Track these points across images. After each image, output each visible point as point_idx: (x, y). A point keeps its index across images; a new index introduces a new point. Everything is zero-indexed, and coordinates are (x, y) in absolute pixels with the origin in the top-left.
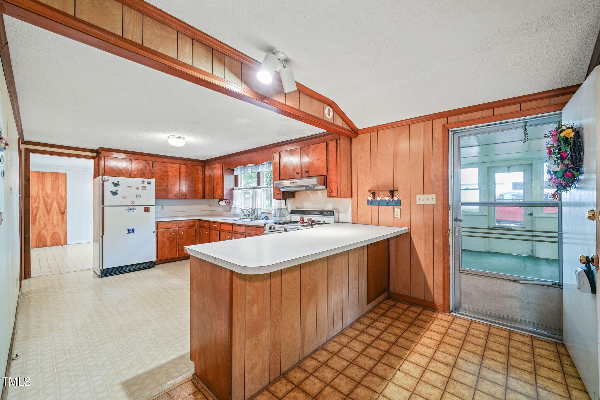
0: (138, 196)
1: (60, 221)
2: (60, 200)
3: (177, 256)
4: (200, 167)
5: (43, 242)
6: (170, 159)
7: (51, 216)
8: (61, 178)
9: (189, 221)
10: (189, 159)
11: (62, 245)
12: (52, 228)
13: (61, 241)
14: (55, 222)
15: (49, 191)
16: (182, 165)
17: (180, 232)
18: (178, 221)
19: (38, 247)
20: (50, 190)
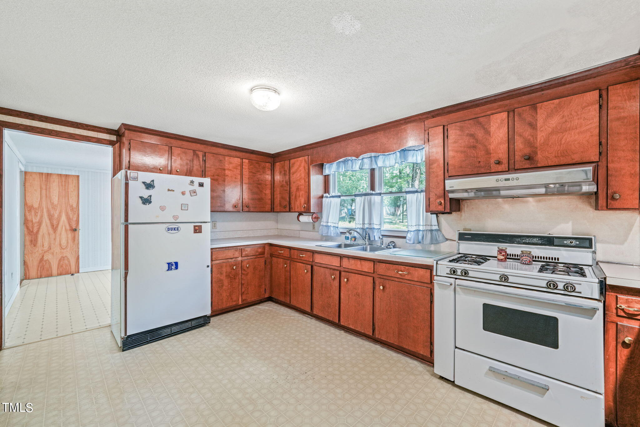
0: (184, 207)
1: (70, 241)
2: (70, 212)
3: (240, 303)
4: (267, 164)
5: (48, 270)
6: (227, 150)
7: (57, 235)
8: (73, 183)
9: (257, 246)
10: (254, 151)
11: (72, 275)
12: (60, 250)
13: (72, 268)
14: (64, 242)
15: (55, 200)
16: (244, 160)
17: (244, 264)
18: (241, 247)
19: (41, 277)
20: (57, 199)
